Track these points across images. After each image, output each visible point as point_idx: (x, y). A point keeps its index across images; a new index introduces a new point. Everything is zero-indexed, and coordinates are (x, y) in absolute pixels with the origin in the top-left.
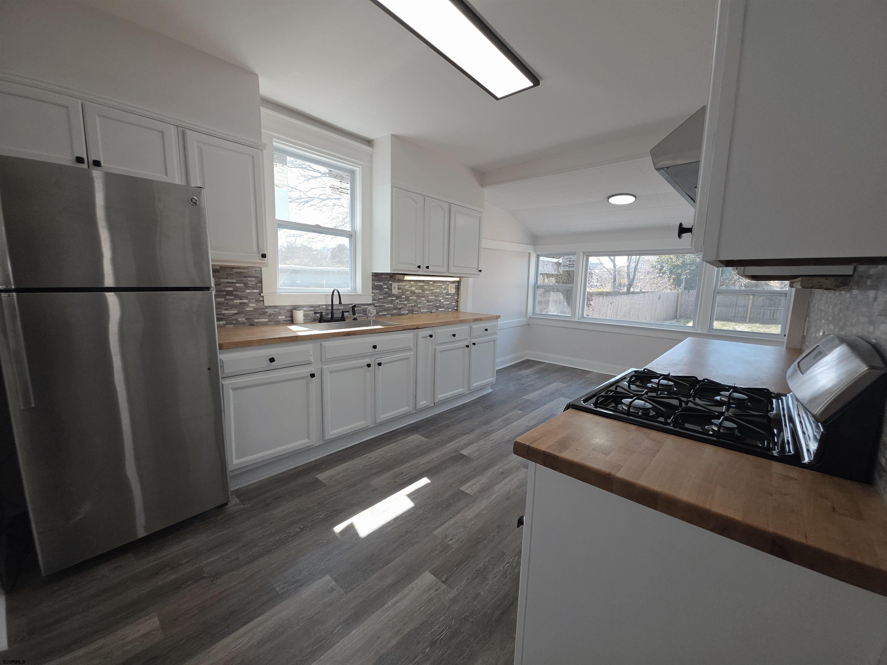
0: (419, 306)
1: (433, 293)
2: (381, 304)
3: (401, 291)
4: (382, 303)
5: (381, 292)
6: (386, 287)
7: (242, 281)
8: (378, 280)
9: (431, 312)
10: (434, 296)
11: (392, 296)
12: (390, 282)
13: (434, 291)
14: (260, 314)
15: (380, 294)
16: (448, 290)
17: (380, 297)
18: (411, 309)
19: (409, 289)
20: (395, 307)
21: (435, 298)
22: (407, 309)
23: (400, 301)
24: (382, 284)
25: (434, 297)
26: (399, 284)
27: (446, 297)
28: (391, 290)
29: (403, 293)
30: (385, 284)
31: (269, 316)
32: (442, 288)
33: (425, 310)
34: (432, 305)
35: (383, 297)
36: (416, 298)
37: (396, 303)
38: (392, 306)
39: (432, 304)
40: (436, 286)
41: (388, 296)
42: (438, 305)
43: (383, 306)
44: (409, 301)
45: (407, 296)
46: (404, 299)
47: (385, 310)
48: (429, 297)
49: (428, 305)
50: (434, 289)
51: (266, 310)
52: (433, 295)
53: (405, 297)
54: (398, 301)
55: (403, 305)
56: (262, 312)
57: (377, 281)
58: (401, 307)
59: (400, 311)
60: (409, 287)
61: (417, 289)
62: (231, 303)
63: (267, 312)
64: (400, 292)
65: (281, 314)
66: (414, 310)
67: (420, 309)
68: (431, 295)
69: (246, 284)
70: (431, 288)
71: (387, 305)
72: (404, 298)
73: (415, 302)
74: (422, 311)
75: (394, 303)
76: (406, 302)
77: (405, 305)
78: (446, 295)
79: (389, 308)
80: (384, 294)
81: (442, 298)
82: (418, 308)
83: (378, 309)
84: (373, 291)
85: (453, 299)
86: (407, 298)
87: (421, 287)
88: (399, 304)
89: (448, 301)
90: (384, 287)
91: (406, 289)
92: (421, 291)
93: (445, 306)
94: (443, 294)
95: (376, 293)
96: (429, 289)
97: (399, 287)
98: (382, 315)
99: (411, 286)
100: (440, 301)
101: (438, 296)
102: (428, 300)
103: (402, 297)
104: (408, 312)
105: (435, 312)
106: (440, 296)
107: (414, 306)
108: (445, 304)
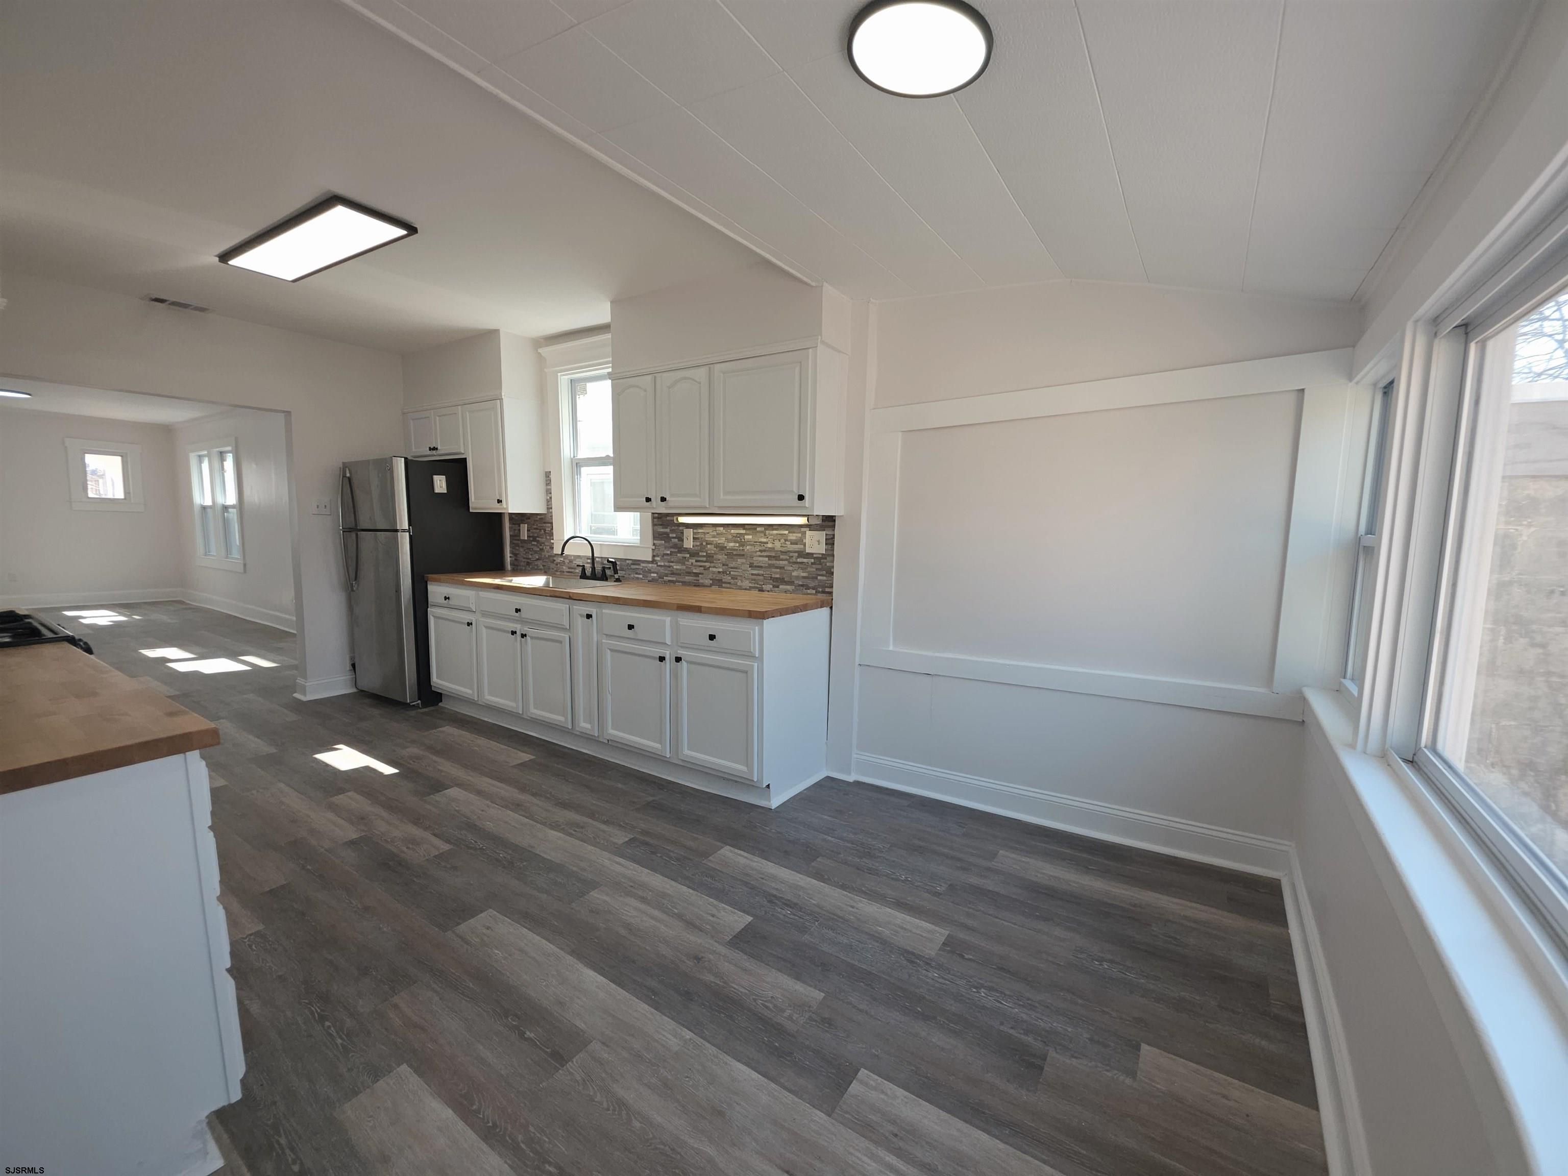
0: (732, 573)
1: (764, 551)
2: (667, 564)
3: (698, 544)
4: (669, 562)
5: (667, 544)
6: (674, 535)
7: (542, 527)
9: (761, 590)
10: (766, 556)
11: (683, 551)
12: (680, 528)
13: (767, 546)
14: (551, 562)
15: (665, 548)
16: (804, 544)
17: (665, 552)
18: (717, 578)
19: (713, 541)
20: (688, 570)
21: (770, 562)
22: (710, 576)
23: (696, 561)
24: (668, 530)
25: (767, 559)
26: (695, 531)
27: (799, 560)
28: (683, 540)
29: (702, 547)
30: (672, 531)
31: (556, 565)
33: (746, 584)
34: (763, 575)
35: (669, 552)
36: (726, 557)
37: (690, 564)
38: (684, 567)
40: (772, 535)
41: (678, 551)
42: (778, 576)
43: (669, 567)
44: (713, 562)
45: (709, 552)
46: (704, 559)
47: (673, 574)
50: (767, 543)
52: (764, 554)
53: (705, 554)
54: (693, 561)
55: (703, 568)
56: (552, 558)
57: (660, 525)
58: (698, 571)
59: (697, 578)
60: (714, 537)
61: (728, 541)
62: (534, 548)
63: (555, 560)
64: (697, 546)
66: (723, 581)
68: (759, 553)
69: (544, 529)
71: (675, 566)
72: (704, 556)
73: (724, 565)
75: (686, 563)
76: (707, 564)
77: (706, 569)
78: (798, 557)
79: (678, 572)
80: (671, 548)
81: (786, 562)
82: (730, 578)
83: (662, 570)
84: (655, 542)
85: (819, 567)
86: (710, 557)
87: (739, 537)
88: (695, 566)
89: (804, 569)
90: (671, 535)
91: (707, 541)
92: (737, 545)
93: (796, 582)
94: (791, 554)
95: (660, 545)
96: (757, 542)
97: (694, 536)
98: (669, 581)
99: (718, 534)
100: (781, 568)
101: (776, 558)
102: (753, 563)
103: (700, 554)
104: (711, 582)
105: (771, 591)
106: (781, 557)
107: (723, 572)
108: (797, 577)
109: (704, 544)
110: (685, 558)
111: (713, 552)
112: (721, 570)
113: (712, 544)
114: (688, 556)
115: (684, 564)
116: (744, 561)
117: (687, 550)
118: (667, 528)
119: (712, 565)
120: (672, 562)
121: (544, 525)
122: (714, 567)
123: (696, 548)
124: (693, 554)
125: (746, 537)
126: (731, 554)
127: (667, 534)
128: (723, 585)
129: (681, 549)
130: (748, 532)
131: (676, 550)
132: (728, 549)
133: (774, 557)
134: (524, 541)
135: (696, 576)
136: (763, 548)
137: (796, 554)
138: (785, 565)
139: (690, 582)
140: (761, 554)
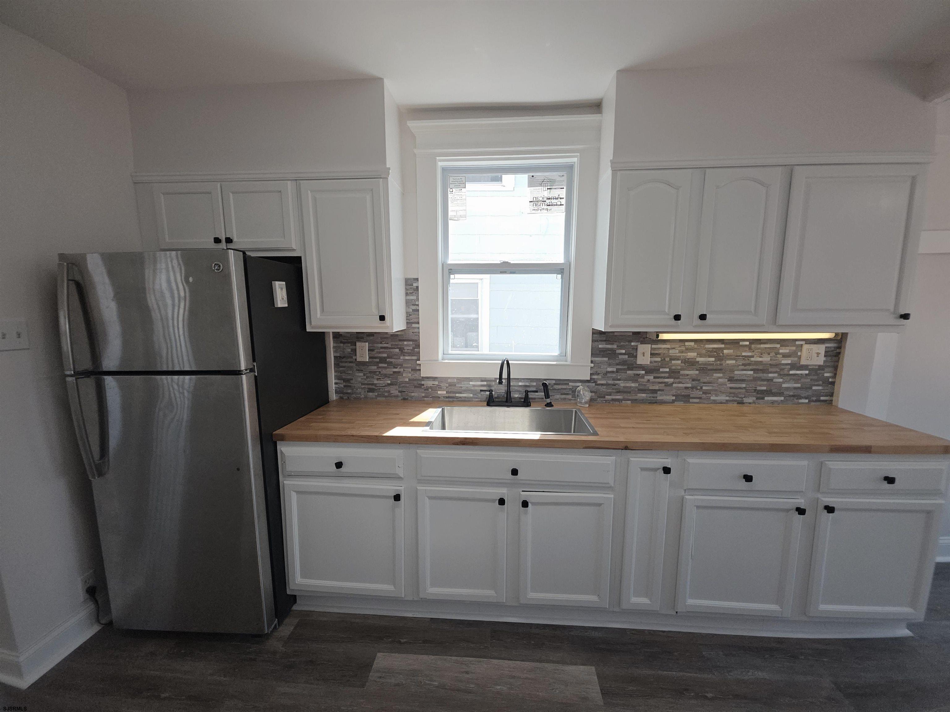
0: (704, 388)
1: (749, 364)
2: (611, 382)
3: (659, 359)
4: (613, 380)
5: (611, 361)
6: (624, 351)
7: (397, 345)
8: (605, 341)
9: (741, 403)
10: (751, 370)
11: (636, 367)
12: (633, 344)
13: (752, 359)
14: (415, 387)
15: (610, 365)
16: (800, 357)
17: (609, 369)
18: (683, 394)
19: (680, 356)
20: (641, 387)
21: (755, 375)
22: (674, 392)
23: (655, 378)
24: (615, 346)
25: (752, 372)
26: (654, 346)
27: (791, 372)
28: (636, 357)
29: (664, 363)
30: (621, 347)
31: (425, 390)
32: (779, 354)
33: (723, 398)
34: (745, 388)
35: (615, 370)
36: (697, 372)
37: (646, 380)
38: (637, 385)
39: (744, 386)
40: (759, 349)
41: (628, 368)
42: (764, 388)
43: (614, 385)
44: (679, 378)
45: (673, 368)
46: (667, 375)
47: (619, 392)
48: (736, 372)
49: (731, 388)
50: (753, 357)
51: (423, 383)
52: (747, 367)
53: (667, 370)
54: (651, 377)
55: (664, 385)
56: (418, 384)
57: (604, 343)
58: (657, 387)
59: (655, 395)
60: (681, 352)
61: (701, 355)
62: (384, 372)
63: (423, 385)
64: (656, 362)
65: (441, 388)
66: (691, 396)
67: (710, 395)
68: (743, 367)
69: (401, 349)
70: (744, 354)
71: (622, 384)
72: (666, 372)
73: (693, 380)
74: (712, 398)
75: (639, 380)
76: (671, 380)
77: (667, 384)
78: (791, 369)
79: (625, 390)
80: (617, 364)
81: (776, 375)
82: (702, 393)
83: (603, 389)
84: (594, 359)
85: (815, 377)
86: (673, 372)
87: (715, 352)
88: (653, 383)
89: (797, 381)
90: (618, 351)
91: (671, 356)
92: (713, 359)
93: (786, 393)
94: (783, 367)
95: (601, 362)
96: (739, 356)
97: (653, 352)
98: (613, 400)
99: (687, 349)
100: (771, 380)
101: (763, 371)
102: (733, 377)
103: (661, 370)
104: (674, 398)
105: (754, 402)
106: (771, 370)
107: (692, 388)
108: (787, 389)
109: (667, 359)
110: (638, 375)
111: (679, 368)
112: (690, 385)
113: (678, 360)
114: (643, 372)
115: (635, 381)
116: (721, 375)
117: (642, 367)
118: (613, 344)
119: (678, 380)
120: (619, 380)
121: (400, 343)
122: (680, 383)
123: (655, 364)
124: (649, 370)
125: (725, 351)
126: (704, 369)
127: (613, 351)
128: (691, 400)
129: (633, 366)
130: (727, 346)
131: (626, 367)
132: (701, 364)
133: (761, 370)
134: (364, 363)
135: (653, 393)
136: (747, 362)
137: (789, 367)
138: (774, 378)
139: (643, 400)
140: (745, 368)
